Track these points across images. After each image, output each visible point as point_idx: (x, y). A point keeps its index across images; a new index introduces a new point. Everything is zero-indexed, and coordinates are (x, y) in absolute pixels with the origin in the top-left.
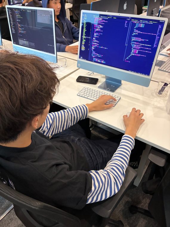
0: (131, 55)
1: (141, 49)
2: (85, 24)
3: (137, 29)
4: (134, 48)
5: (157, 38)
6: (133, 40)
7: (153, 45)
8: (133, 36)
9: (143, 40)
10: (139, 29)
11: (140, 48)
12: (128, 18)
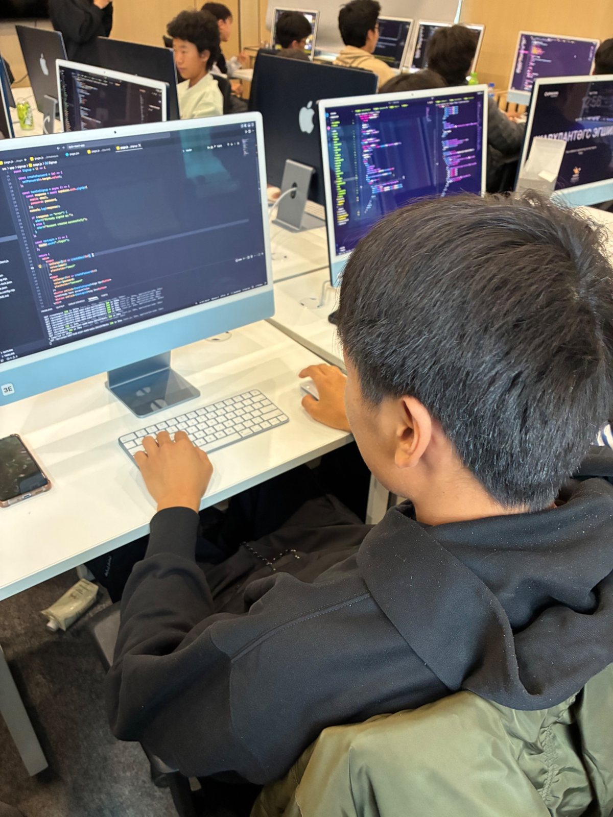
0: (447, 185)
1: (461, 163)
2: (338, 142)
3: (448, 120)
4: (450, 167)
5: (479, 129)
6: (445, 148)
7: (476, 148)
8: (445, 139)
9: (461, 141)
10: (451, 119)
11: (458, 161)
12: (429, 99)
